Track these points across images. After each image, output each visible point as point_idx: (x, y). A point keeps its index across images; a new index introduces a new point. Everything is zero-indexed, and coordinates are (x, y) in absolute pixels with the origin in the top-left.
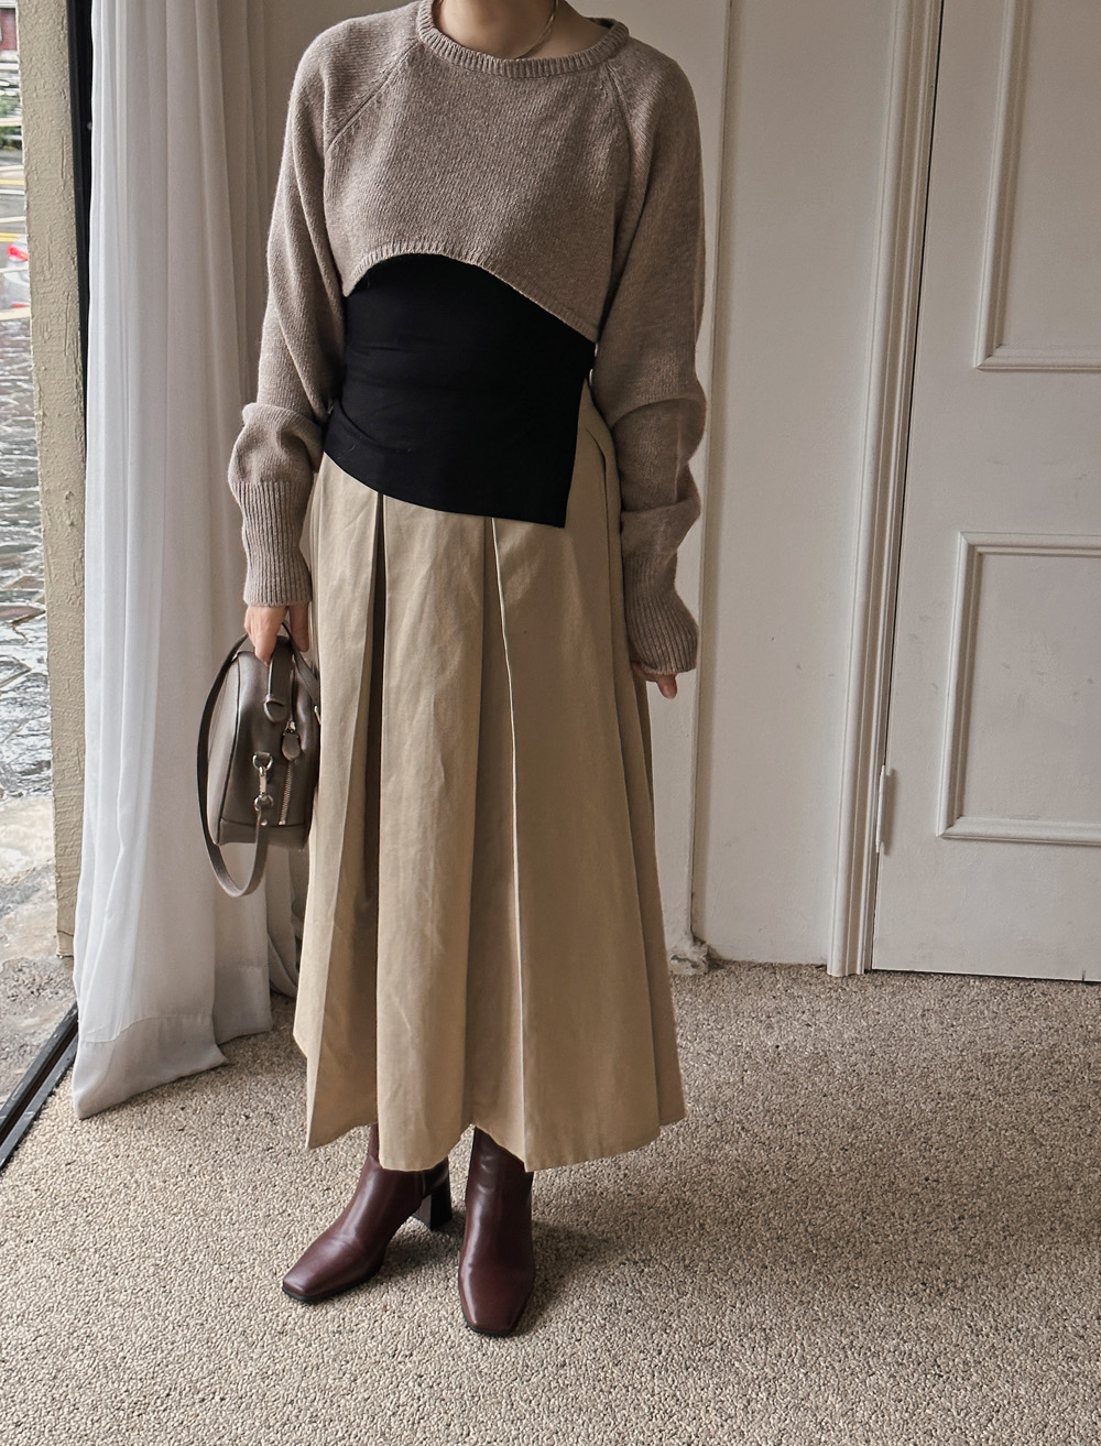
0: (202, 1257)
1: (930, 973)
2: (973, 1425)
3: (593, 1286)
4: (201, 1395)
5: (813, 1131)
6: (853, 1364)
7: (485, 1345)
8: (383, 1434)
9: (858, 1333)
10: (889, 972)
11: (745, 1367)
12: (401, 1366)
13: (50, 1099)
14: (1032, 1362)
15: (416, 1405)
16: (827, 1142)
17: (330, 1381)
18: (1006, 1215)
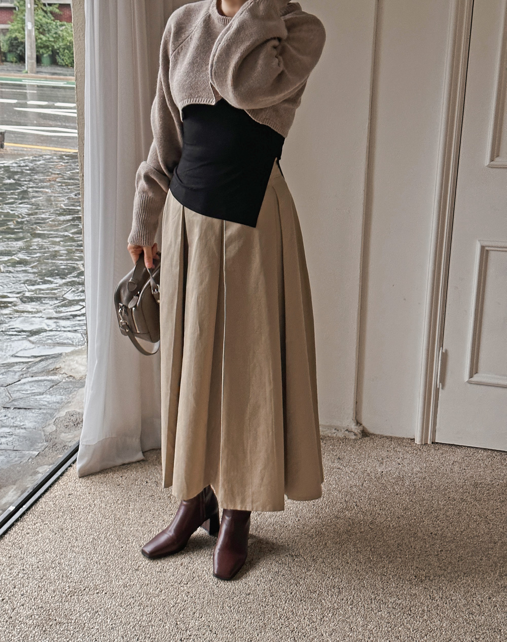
1: (462, 446)
2: (418, 636)
3: (271, 564)
5: (387, 509)
6: (373, 606)
7: (219, 583)
8: (167, 614)
9: (380, 594)
10: (443, 444)
11: (326, 603)
12: (182, 588)
13: (69, 468)
14: (453, 613)
15: (183, 604)
16: (392, 514)
17: (151, 591)
18: (462, 551)
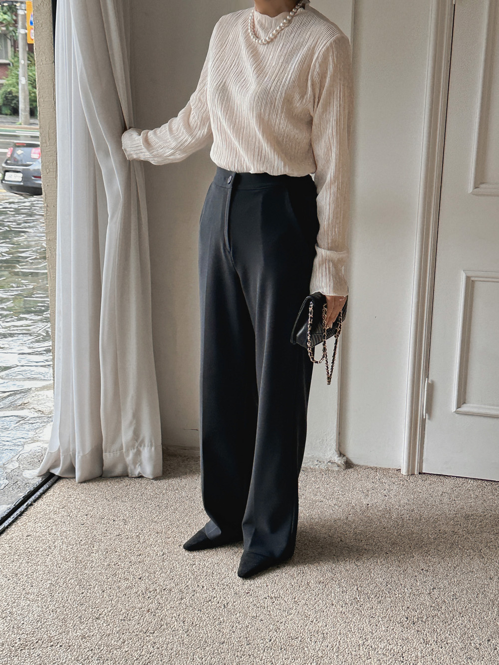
0: (73, 581)
1: (450, 476)
4: (52, 644)
5: (374, 544)
6: (361, 653)
9: (368, 639)
10: (430, 474)
11: (309, 650)
12: (147, 638)
15: (148, 656)
16: (379, 549)
17: (113, 642)
18: (456, 589)
